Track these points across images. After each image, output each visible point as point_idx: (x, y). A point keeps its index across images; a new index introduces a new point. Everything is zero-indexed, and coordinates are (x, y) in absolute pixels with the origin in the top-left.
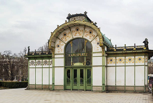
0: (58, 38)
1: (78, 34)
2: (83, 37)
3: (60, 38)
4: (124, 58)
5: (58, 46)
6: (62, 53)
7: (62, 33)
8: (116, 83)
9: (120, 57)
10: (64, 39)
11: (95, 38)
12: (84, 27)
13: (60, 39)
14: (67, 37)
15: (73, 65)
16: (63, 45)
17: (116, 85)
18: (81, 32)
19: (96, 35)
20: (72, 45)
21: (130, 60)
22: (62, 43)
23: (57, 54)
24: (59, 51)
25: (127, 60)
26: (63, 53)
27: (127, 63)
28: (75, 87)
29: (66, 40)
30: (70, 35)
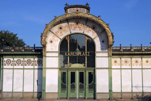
0: (51, 31)
1: (77, 29)
2: (83, 32)
4: (129, 59)
5: (51, 42)
6: (56, 51)
7: (58, 26)
8: (121, 88)
9: (126, 59)
10: (59, 34)
12: (86, 20)
13: (53, 33)
14: (64, 31)
15: (70, 66)
16: (58, 41)
17: (121, 91)
18: (82, 27)
20: (69, 41)
21: (137, 62)
22: (56, 38)
23: (49, 52)
24: (52, 48)
25: (133, 62)
26: (58, 51)
27: (134, 65)
29: (62, 35)
30: (67, 29)
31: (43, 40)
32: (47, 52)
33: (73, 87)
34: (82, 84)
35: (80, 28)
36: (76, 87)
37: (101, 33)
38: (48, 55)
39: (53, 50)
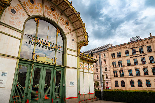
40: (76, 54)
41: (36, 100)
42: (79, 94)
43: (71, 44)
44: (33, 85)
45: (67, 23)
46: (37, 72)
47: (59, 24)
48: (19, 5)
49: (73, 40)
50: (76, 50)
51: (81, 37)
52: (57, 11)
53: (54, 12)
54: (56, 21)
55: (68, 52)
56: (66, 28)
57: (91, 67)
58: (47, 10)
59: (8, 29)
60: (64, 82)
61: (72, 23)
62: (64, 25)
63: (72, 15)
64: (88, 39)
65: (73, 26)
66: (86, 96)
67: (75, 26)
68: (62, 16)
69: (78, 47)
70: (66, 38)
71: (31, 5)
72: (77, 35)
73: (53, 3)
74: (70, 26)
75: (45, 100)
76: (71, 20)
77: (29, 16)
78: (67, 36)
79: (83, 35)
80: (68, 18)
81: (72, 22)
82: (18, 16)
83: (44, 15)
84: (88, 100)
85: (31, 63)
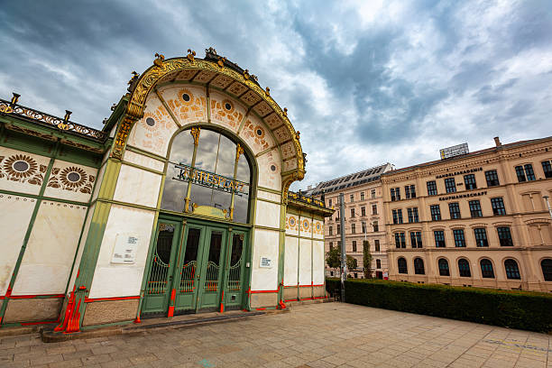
0: (156, 91)
1: (226, 119)
2: (238, 133)
3: (166, 99)
5: (150, 122)
6: (160, 154)
7: (178, 88)
10: (178, 111)
11: (268, 150)
13: (162, 101)
14: (193, 109)
15: (193, 210)
16: (170, 127)
18: (237, 119)
19: (270, 145)
21: (306, 224)
22: (166, 118)
24: (149, 142)
25: (302, 225)
26: (165, 156)
28: (184, 302)
29: (186, 117)
30: (201, 107)
31: (135, 96)
32: (130, 148)
33: (189, 274)
34: (215, 265)
35: (232, 119)
36: (197, 273)
37: (272, 148)
38: (128, 156)
39: (151, 147)
40: (277, 198)
41: (190, 292)
42: (281, 285)
43: (268, 178)
44: (185, 263)
45: (259, 133)
46: (194, 237)
47: (242, 136)
48: (160, 108)
49: (273, 168)
50: (280, 189)
51: (290, 162)
52: (237, 110)
53: (232, 112)
54: (234, 130)
55: (260, 194)
56: (258, 143)
57: (318, 227)
58: (216, 108)
59: (140, 156)
60: (249, 259)
61: (272, 131)
62: (253, 136)
63: (269, 114)
64: (304, 165)
65: (274, 137)
66: (301, 290)
67: (277, 137)
68: (249, 119)
69: (283, 183)
70: (256, 165)
71: (184, 104)
72: (281, 155)
73: (228, 94)
74: (268, 139)
75: (207, 292)
76: (268, 124)
77: (179, 126)
78: (258, 160)
79: (294, 157)
80: (263, 122)
81: (273, 128)
82: (160, 129)
83: (209, 121)
84: (308, 299)
85: (180, 219)
